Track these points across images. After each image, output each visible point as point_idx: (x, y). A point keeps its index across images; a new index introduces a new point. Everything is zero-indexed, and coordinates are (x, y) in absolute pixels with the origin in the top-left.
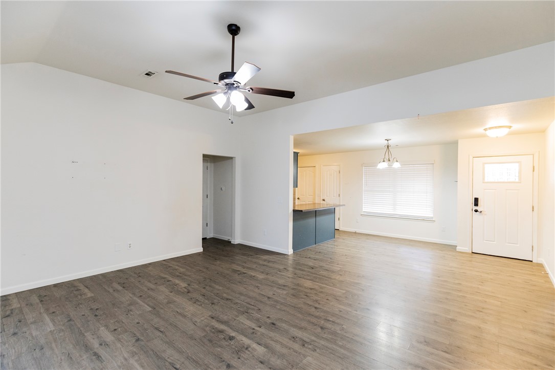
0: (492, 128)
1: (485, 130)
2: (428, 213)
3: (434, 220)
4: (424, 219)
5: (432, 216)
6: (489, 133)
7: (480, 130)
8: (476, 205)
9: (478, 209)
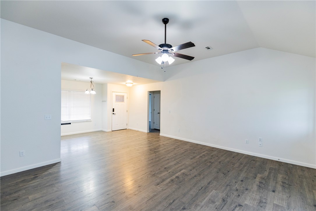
0: (128, 83)
1: (126, 83)
2: (88, 118)
4: (87, 121)
5: (90, 119)
6: (127, 84)
7: (124, 83)
8: (113, 111)
9: (113, 113)
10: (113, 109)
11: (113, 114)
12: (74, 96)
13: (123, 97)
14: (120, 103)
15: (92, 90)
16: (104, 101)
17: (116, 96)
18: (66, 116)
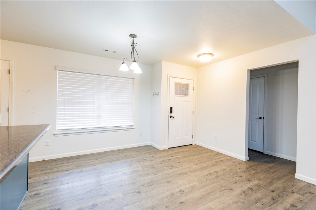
0: (204, 54)
2: (128, 122)
3: (134, 127)
4: (127, 128)
5: (132, 124)
8: (171, 112)
9: (172, 115)
10: (171, 108)
11: (171, 117)
12: (106, 85)
13: (187, 85)
14: (181, 98)
15: (134, 61)
16: (155, 94)
17: (177, 84)
18: (93, 118)
